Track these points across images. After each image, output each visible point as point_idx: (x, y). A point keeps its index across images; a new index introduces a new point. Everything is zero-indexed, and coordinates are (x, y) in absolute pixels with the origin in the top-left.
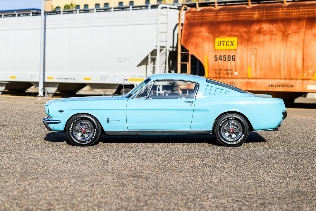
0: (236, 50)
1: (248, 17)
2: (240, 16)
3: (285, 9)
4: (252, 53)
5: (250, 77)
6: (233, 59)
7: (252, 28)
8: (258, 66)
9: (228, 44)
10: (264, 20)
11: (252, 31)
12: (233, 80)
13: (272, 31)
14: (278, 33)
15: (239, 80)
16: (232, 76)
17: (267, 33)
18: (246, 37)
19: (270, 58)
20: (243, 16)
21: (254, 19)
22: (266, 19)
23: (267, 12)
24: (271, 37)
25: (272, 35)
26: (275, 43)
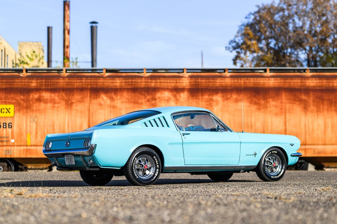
0: (13, 117)
1: (25, 85)
2: (15, 83)
3: (67, 79)
4: (32, 120)
5: (29, 144)
6: (10, 127)
7: (31, 97)
8: (39, 133)
9: (2, 112)
10: (43, 89)
11: (31, 99)
12: (9, 148)
13: (54, 100)
14: (60, 102)
15: (15, 148)
16: (7, 143)
17: (48, 101)
18: (25, 104)
19: (53, 126)
20: (18, 84)
21: (32, 88)
22: (46, 88)
23: (47, 81)
24: (53, 105)
25: (55, 103)
26: (58, 111)
